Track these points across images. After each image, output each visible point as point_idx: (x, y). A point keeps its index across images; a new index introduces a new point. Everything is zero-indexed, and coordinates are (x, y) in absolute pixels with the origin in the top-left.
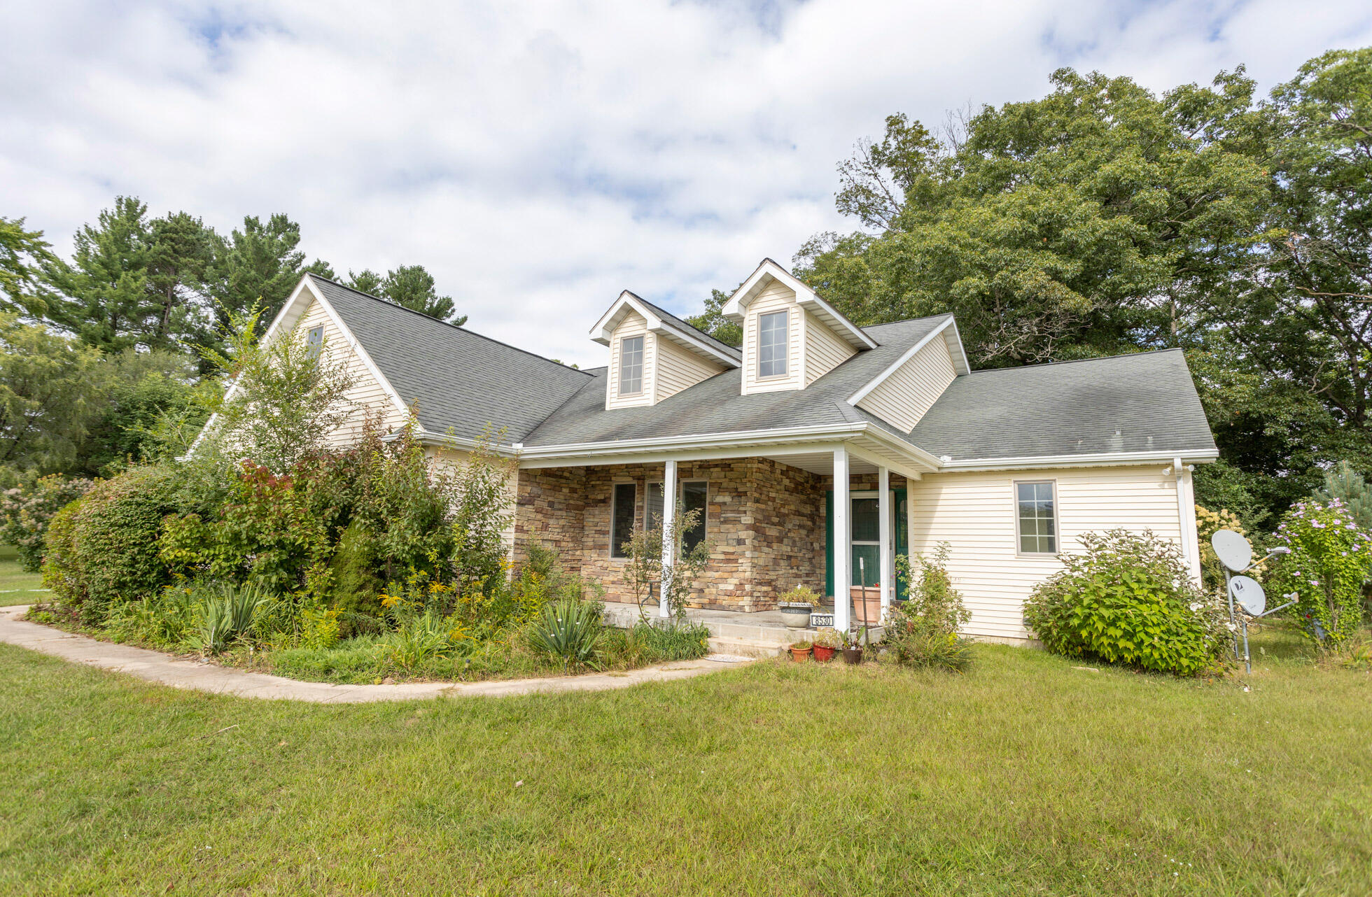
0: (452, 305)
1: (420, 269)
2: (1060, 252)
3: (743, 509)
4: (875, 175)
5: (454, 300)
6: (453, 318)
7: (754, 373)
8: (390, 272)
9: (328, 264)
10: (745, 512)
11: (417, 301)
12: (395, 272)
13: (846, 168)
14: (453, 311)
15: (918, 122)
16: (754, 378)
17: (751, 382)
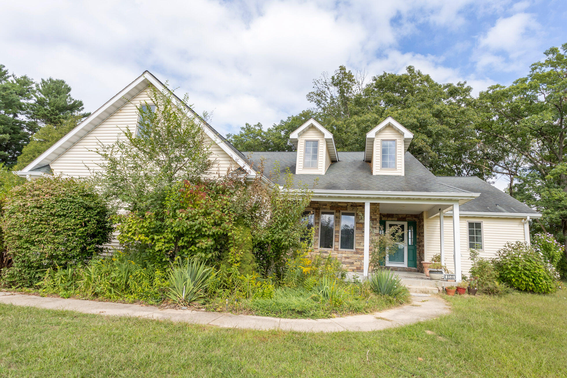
0: (82, 105)
1: (63, 82)
2: (426, 133)
3: (375, 226)
4: (328, 88)
5: (83, 102)
6: (82, 112)
7: (379, 166)
8: (42, 80)
9: (4, 67)
10: (376, 228)
11: (60, 99)
12: (46, 80)
13: (317, 83)
14: (83, 108)
15: (350, 71)
16: (379, 168)
17: (377, 169)
